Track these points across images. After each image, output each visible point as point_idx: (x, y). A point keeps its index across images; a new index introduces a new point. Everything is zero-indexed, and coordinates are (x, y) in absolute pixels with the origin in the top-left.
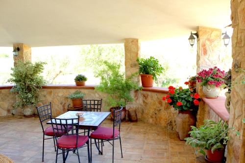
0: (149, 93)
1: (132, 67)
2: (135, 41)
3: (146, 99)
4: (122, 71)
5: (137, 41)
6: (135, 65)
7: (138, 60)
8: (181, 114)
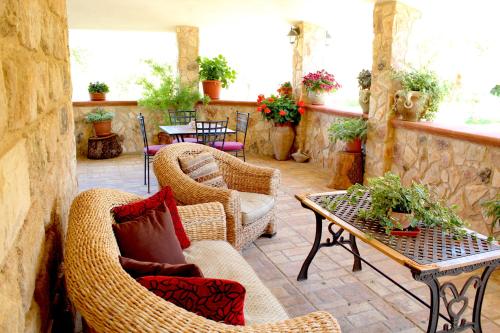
0: (219, 108)
1: (189, 69)
2: (194, 30)
3: (212, 116)
4: (174, 75)
5: (198, 31)
6: (195, 67)
7: (198, 60)
8: (279, 128)
